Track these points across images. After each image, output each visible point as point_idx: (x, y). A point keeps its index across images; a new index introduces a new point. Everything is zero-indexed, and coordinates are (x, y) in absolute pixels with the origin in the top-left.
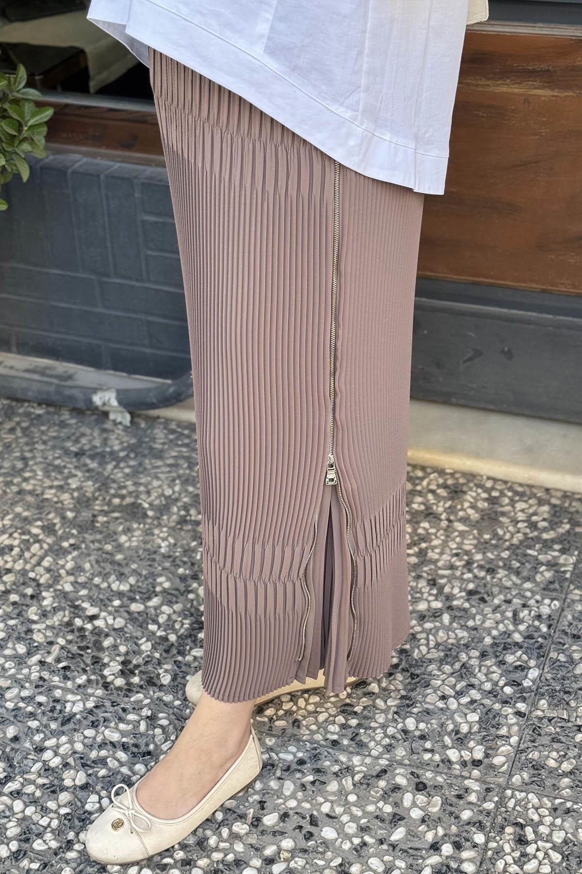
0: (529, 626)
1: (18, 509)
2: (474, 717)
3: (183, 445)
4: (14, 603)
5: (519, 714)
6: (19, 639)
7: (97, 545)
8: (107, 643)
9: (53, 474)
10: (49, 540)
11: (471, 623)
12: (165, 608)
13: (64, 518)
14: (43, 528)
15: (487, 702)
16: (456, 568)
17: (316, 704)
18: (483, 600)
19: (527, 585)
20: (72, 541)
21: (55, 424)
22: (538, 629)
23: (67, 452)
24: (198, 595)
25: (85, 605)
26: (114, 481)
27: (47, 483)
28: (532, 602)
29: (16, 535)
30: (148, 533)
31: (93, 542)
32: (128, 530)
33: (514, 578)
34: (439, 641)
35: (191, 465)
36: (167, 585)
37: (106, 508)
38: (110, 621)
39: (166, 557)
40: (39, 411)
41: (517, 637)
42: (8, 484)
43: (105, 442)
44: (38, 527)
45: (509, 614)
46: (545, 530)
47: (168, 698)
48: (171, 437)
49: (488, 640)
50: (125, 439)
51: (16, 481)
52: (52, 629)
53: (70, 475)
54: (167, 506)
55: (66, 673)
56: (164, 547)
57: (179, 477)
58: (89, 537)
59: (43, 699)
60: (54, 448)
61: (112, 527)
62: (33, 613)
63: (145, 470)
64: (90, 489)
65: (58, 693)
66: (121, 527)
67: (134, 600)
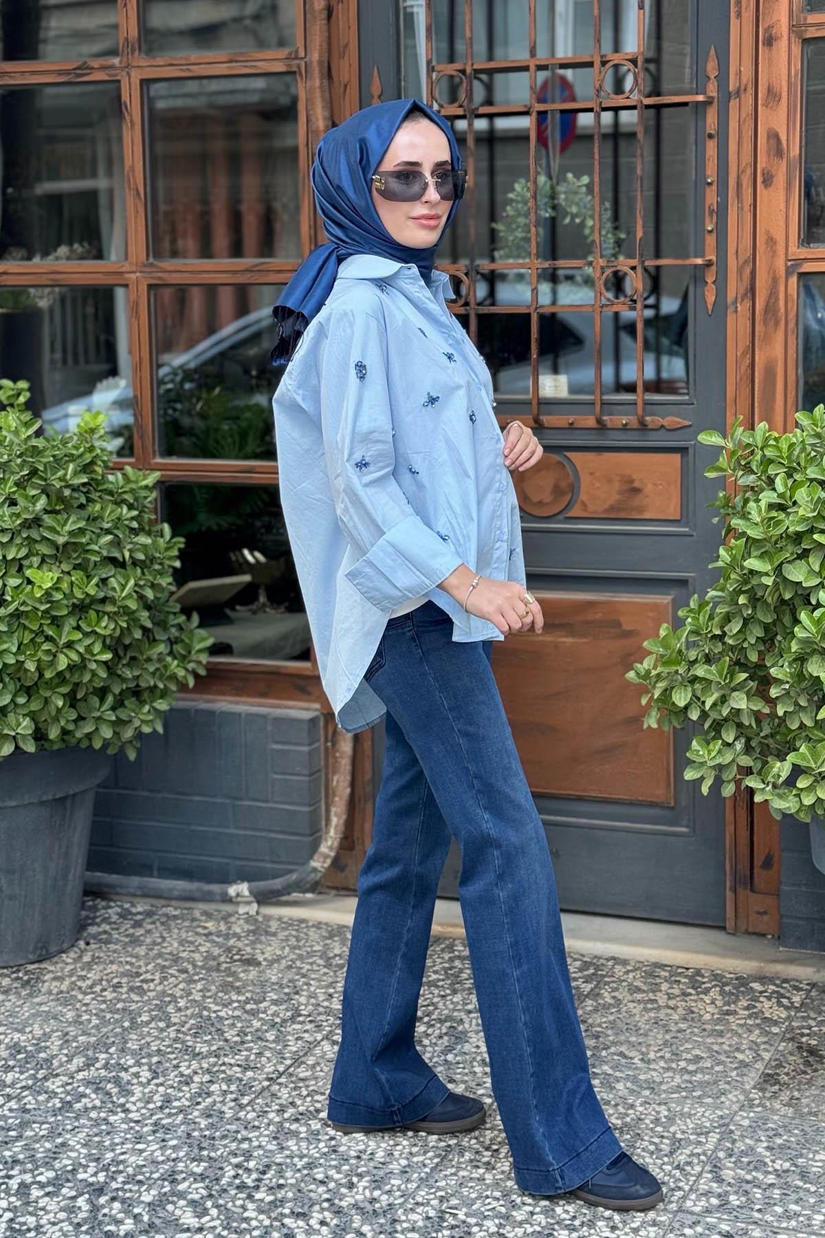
1: (159, 961)
3: (291, 930)
4: (157, 1005)
6: (160, 1020)
7: (221, 978)
8: (226, 1023)
9: (187, 945)
10: (184, 976)
12: (272, 1007)
13: (195, 966)
14: (179, 971)
20: (201, 976)
21: (187, 920)
23: (197, 934)
24: (299, 1002)
25: (211, 1006)
26: (236, 947)
27: (182, 948)
29: (157, 974)
30: (261, 972)
31: (218, 977)
32: (244, 971)
35: (298, 940)
36: (275, 997)
37: (228, 960)
38: (230, 1013)
39: (273, 984)
40: (177, 913)
42: (152, 949)
43: (230, 928)
44: (174, 970)
47: (272, 1046)
48: (283, 925)
50: (246, 927)
51: (156, 948)
52: (186, 1016)
53: (200, 945)
54: (278, 960)
55: (196, 1035)
56: (274, 979)
57: (289, 946)
58: (214, 974)
59: (179, 1046)
60: (187, 932)
61: (233, 969)
62: (170, 1009)
63: (261, 942)
64: (216, 951)
65: (190, 1044)
66: (240, 970)
67: (249, 1003)
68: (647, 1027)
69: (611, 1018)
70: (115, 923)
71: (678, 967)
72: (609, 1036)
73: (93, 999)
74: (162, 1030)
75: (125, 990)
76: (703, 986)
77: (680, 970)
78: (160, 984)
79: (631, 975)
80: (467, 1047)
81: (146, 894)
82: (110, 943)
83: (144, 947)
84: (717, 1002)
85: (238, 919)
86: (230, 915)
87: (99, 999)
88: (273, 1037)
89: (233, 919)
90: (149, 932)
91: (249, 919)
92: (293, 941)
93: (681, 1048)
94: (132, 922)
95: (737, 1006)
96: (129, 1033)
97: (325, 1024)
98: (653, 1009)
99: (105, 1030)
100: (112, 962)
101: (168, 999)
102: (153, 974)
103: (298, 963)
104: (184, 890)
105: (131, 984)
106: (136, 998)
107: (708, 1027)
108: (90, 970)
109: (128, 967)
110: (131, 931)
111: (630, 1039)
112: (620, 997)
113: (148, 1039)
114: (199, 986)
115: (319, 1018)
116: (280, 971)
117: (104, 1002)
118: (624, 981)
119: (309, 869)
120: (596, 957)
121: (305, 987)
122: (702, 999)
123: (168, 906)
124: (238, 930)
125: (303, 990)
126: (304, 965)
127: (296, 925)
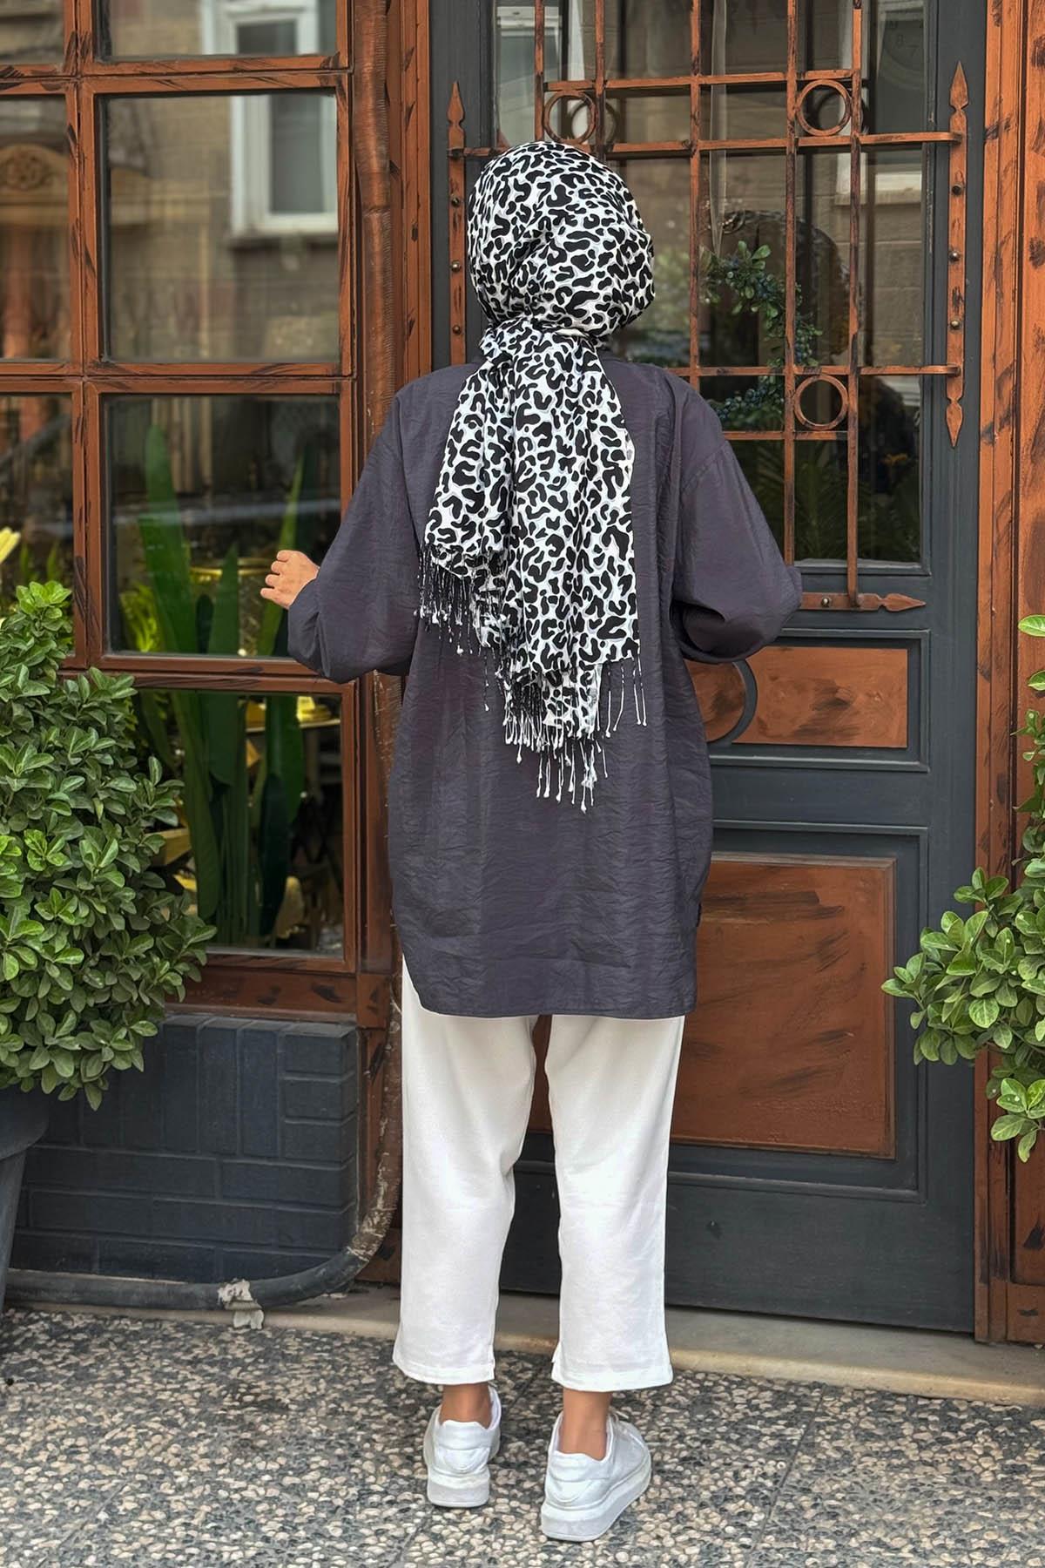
0: (752, 1482)
1: (129, 1408)
2: (695, 1550)
3: (321, 1351)
4: (142, 1482)
5: (744, 1546)
6: (154, 1507)
7: (231, 1434)
8: (260, 1508)
9: (165, 1380)
10: (174, 1431)
11: (686, 1482)
12: (324, 1480)
13: (187, 1415)
14: (163, 1423)
15: (708, 1539)
16: (666, 1441)
17: (513, 1546)
18: (700, 1465)
19: (749, 1451)
20: (201, 1431)
21: (157, 1339)
22: (762, 1485)
23: (177, 1361)
24: (363, 1471)
25: (230, 1480)
26: (242, 1382)
27: (158, 1386)
28: (755, 1464)
29: (130, 1429)
30: (292, 1422)
31: (227, 1432)
32: (267, 1421)
33: (734, 1446)
34: (650, 1496)
35: (336, 1368)
36: (324, 1463)
37: (237, 1404)
38: (261, 1491)
39: (316, 1441)
40: (137, 1328)
41: (739, 1491)
42: (112, 1389)
43: (225, 1351)
44: (156, 1422)
45: (730, 1474)
46: (767, 1410)
47: (343, 1546)
48: (307, 1344)
49: (706, 1495)
50: (250, 1348)
51: (118, 1386)
52: (192, 1499)
53: (186, 1379)
54: (312, 1401)
55: (216, 1532)
56: (315, 1433)
57: (323, 1377)
58: (220, 1427)
59: (194, 1550)
60: (161, 1358)
61: (248, 1418)
62: (166, 1488)
63: (279, 1372)
64: (214, 1390)
65: (211, 1546)
66: (259, 1419)
67: (287, 1475)
68: (904, 1496)
69: (847, 1483)
70: (44, 1347)
71: (917, 1397)
72: (848, 1513)
73: (39, 1475)
74: (161, 1525)
75: (85, 1458)
76: (964, 1427)
77: (921, 1402)
78: (140, 1446)
79: (852, 1412)
80: (643, 1539)
81: (87, 1299)
82: (44, 1381)
83: (101, 1385)
84: (993, 1453)
85: (236, 1335)
86: (221, 1329)
87: (50, 1474)
88: (338, 1533)
89: (226, 1336)
90: (101, 1359)
91: (251, 1335)
92: (328, 1370)
93: (965, 1531)
94: (72, 1345)
95: (1024, 1457)
96: (114, 1532)
97: (414, 1506)
98: (902, 1466)
99: (70, 1527)
100: (54, 1412)
101: (159, 1471)
102: (123, 1430)
103: (345, 1406)
104: (147, 1294)
105: (94, 1447)
106: (108, 1472)
107: (995, 1494)
108: (23, 1426)
109: (82, 1419)
110: (73, 1359)
111: (885, 1517)
112: (848, 1448)
113: (144, 1541)
114: (202, 1450)
115: (401, 1498)
116: (322, 1420)
117: (58, 1479)
118: (844, 1421)
119: (346, 1259)
120: (790, 1384)
121: (367, 1445)
122: (969, 1448)
123: (122, 1317)
124: (240, 1354)
125: (366, 1451)
126: (355, 1408)
127: (325, 1344)
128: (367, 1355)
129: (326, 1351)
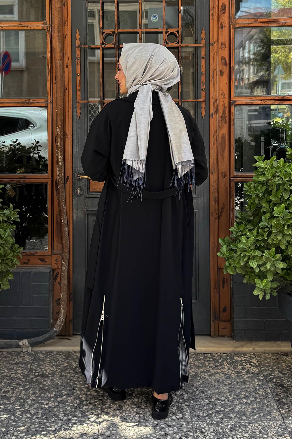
3: (49, 357)
7: (37, 386)
8: (55, 410)
9: (11, 370)
10: (21, 387)
12: (68, 398)
13: (22, 381)
14: (16, 384)
20: (29, 386)
21: (3, 357)
24: (78, 394)
25: (43, 401)
26: (33, 369)
27: (11, 373)
29: (8, 387)
30: (52, 380)
31: (35, 385)
32: (45, 381)
35: (56, 362)
36: (66, 393)
37: (34, 376)
38: (53, 404)
39: (60, 385)
43: (23, 359)
44: (14, 384)
48: (45, 355)
50: (30, 358)
52: (35, 409)
53: (17, 370)
54: (54, 373)
55: (47, 419)
56: (59, 383)
57: (53, 365)
58: (33, 384)
60: (7, 363)
61: (39, 380)
63: (41, 365)
64: (26, 372)
66: (42, 380)
67: (57, 398)
72: (206, 391)
76: (219, 361)
78: (13, 393)
85: (25, 354)
86: (20, 353)
88: (80, 415)
89: (22, 355)
91: (29, 354)
95: (239, 369)
96: (17, 423)
98: (212, 375)
101: (22, 401)
102: (6, 388)
103: (64, 374)
106: (8, 402)
107: (237, 380)
112: (196, 371)
114: (31, 392)
116: (59, 379)
119: (54, 331)
124: (28, 360)
125: (75, 387)
126: (66, 374)
127: (50, 355)
128: (62, 357)
129: (51, 357)
